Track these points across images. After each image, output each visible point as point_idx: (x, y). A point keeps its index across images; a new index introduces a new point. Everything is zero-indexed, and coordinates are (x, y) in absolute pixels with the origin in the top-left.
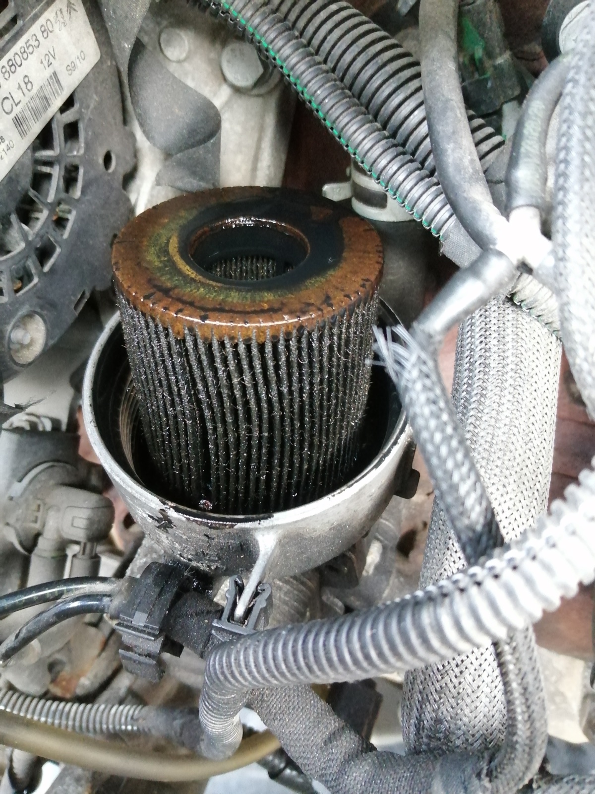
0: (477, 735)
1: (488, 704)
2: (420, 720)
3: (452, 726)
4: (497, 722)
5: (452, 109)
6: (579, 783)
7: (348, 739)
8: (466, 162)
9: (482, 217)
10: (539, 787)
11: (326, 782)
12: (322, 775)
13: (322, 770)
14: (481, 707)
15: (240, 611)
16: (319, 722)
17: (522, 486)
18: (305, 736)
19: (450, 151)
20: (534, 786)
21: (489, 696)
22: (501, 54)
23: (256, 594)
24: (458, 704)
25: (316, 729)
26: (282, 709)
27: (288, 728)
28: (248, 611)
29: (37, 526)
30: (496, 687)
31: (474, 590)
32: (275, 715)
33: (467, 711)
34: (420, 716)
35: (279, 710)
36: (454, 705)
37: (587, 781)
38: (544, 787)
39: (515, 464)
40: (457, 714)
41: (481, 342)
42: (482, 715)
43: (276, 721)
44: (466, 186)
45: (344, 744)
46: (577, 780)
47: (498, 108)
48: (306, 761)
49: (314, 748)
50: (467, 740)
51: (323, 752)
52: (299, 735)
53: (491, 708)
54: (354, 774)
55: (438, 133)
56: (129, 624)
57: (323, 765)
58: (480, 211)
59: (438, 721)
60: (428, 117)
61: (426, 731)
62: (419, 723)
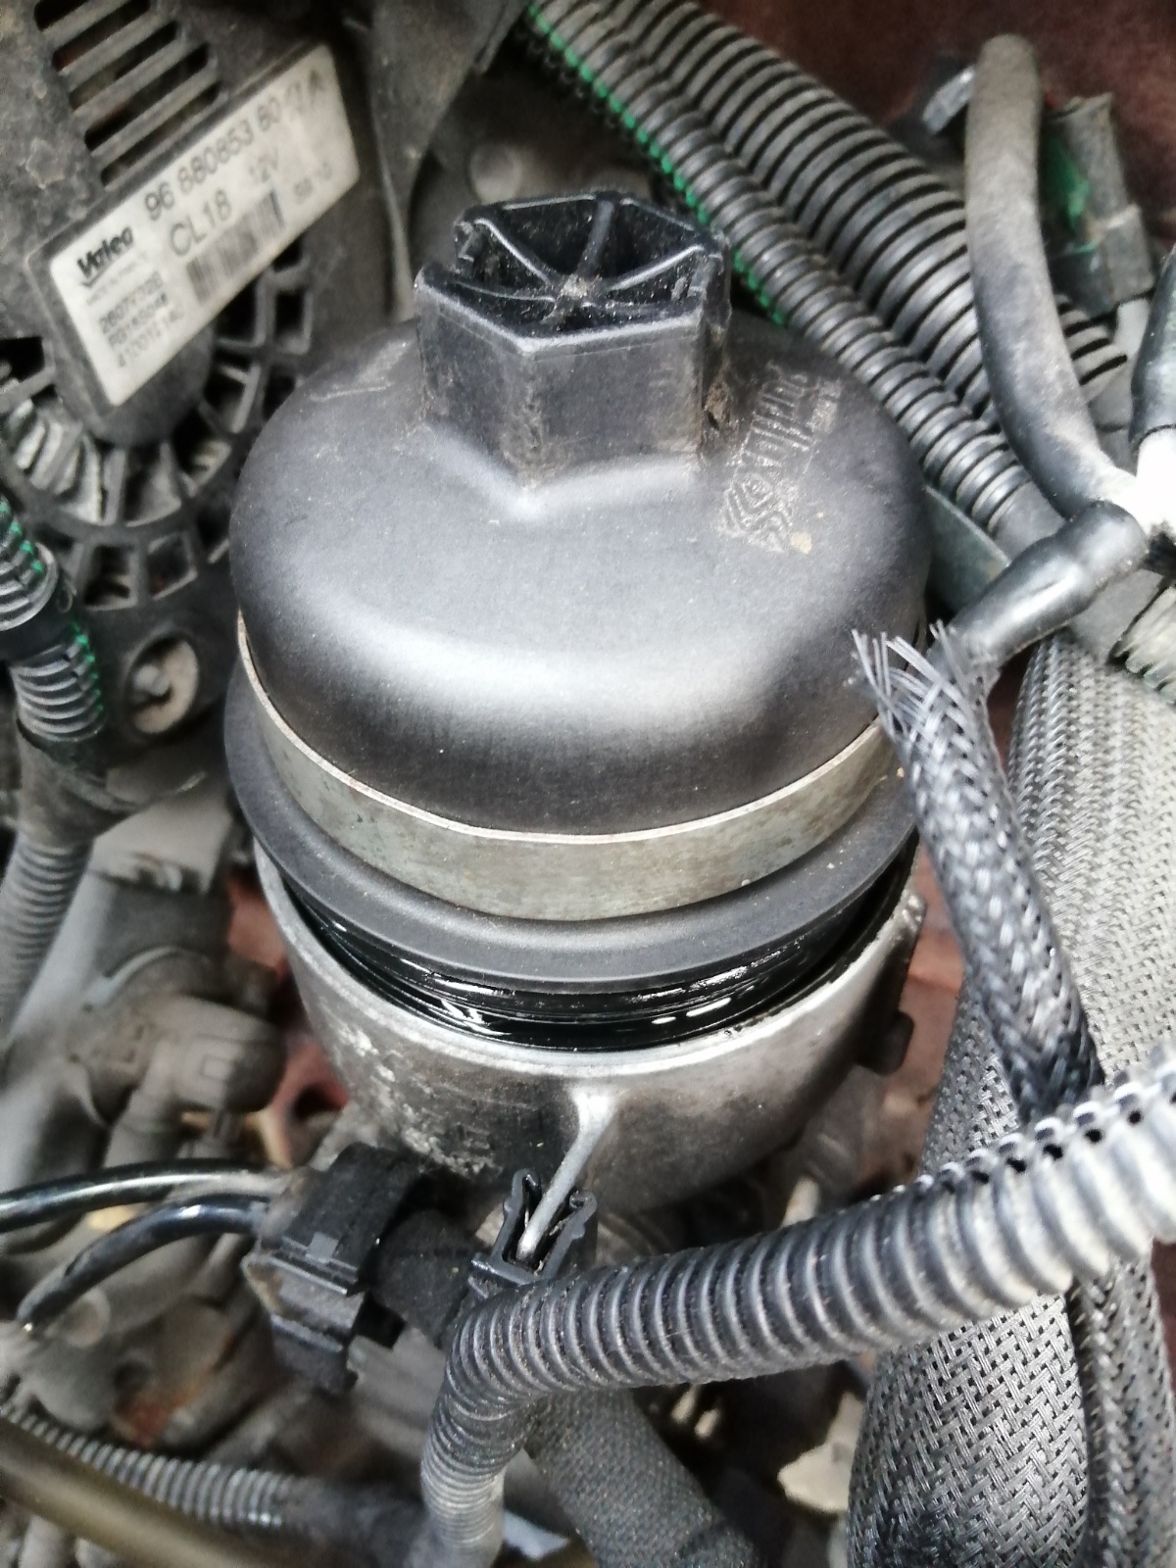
1: (1038, 1489)
2: (889, 1514)
3: (960, 1532)
4: (1057, 1534)
5: (1026, 282)
7: (731, 1548)
8: (1051, 373)
9: (1081, 470)
14: (1024, 1494)
15: (529, 1242)
16: (671, 1508)
17: (1132, 1031)
18: (640, 1532)
19: (1018, 356)
21: (1042, 1469)
22: (1119, 209)
23: (564, 1211)
24: (974, 1482)
25: (665, 1521)
26: (595, 1472)
27: (605, 1512)
28: (546, 1244)
29: (131, 1069)
30: (1058, 1453)
31: (1046, 1165)
32: (581, 1481)
33: (995, 1496)
34: (891, 1504)
35: (591, 1471)
36: (967, 1483)
39: (1121, 986)
40: (971, 1505)
41: (1059, 745)
42: (1024, 1511)
43: (582, 1496)
44: (1049, 416)
45: (723, 1556)
47: (1109, 309)
52: (629, 1529)
53: (1045, 1499)
55: (997, 324)
56: (298, 1257)
58: (1077, 458)
59: (928, 1518)
60: (978, 303)
61: (900, 1538)
62: (887, 1521)
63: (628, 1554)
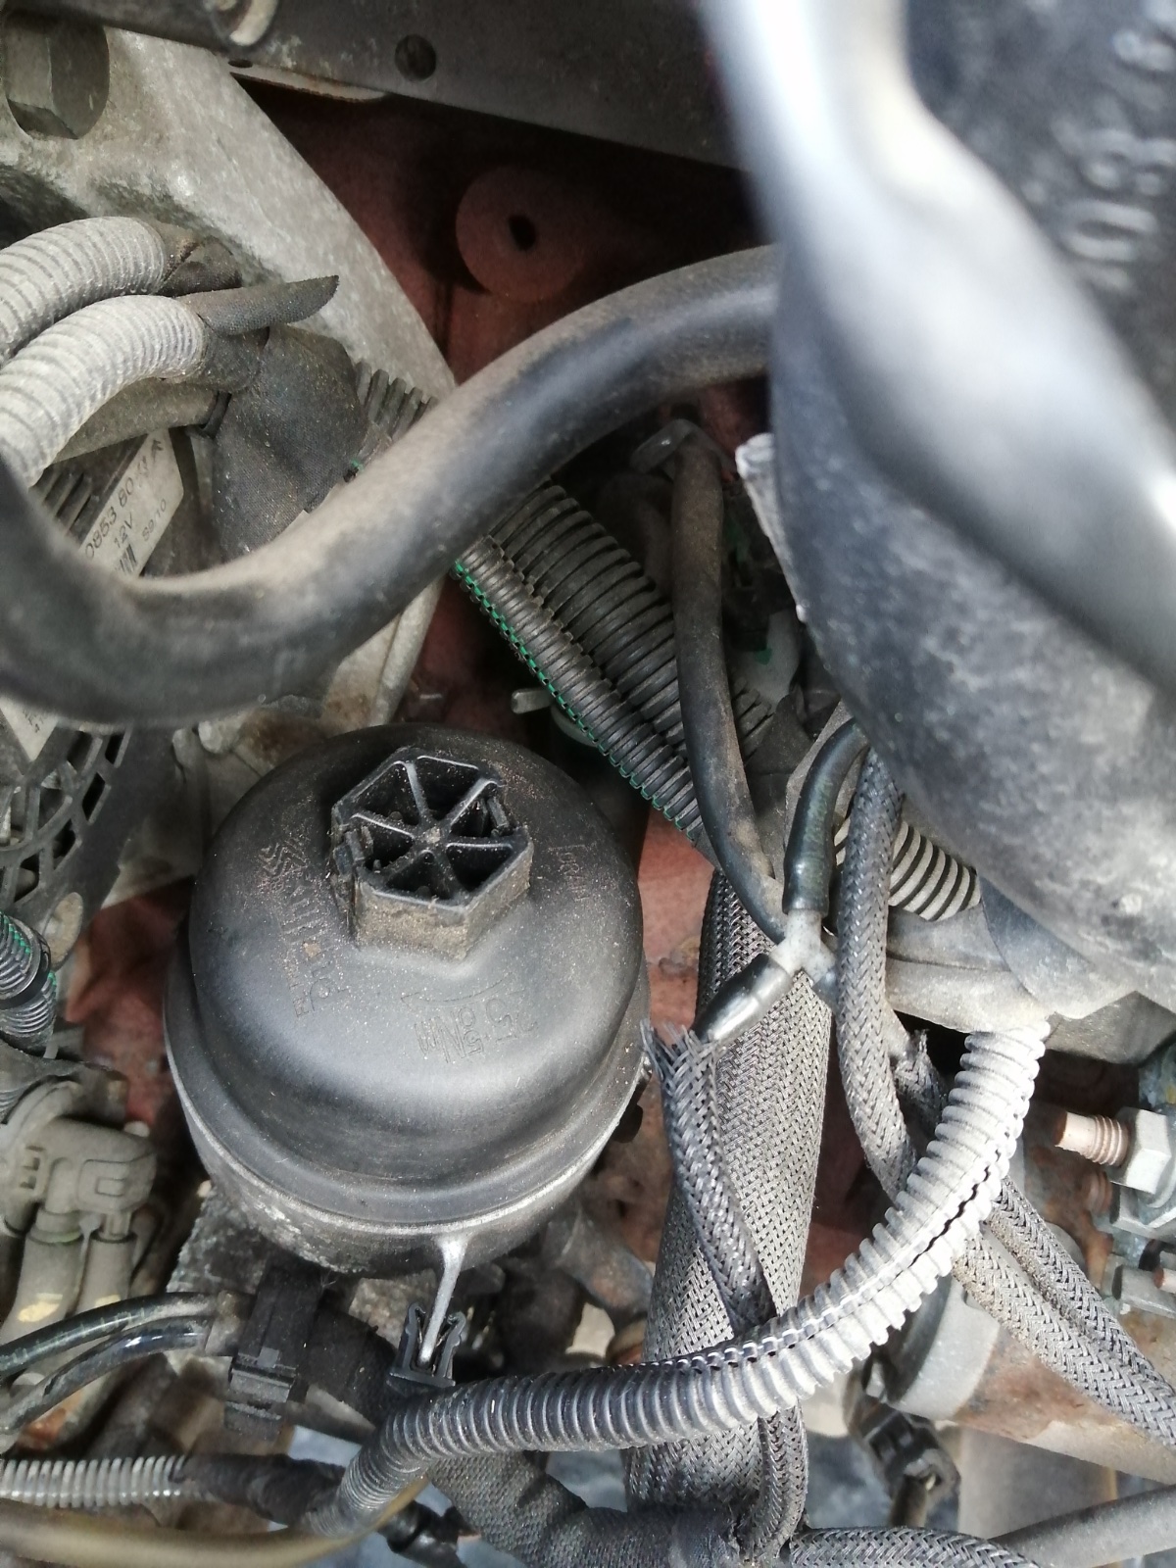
0: (728, 1490)
1: (741, 1450)
2: (655, 1474)
3: (697, 1480)
4: (751, 1471)
6: (840, 1539)
7: (550, 1496)
10: (796, 1546)
11: (524, 1556)
12: (518, 1547)
13: (518, 1540)
14: (733, 1454)
16: (510, 1477)
17: (786, 1170)
18: (493, 1497)
20: (791, 1546)
23: (446, 1328)
24: (704, 1453)
25: (506, 1486)
28: (438, 1353)
33: (715, 1459)
34: (655, 1468)
36: (701, 1454)
37: (850, 1536)
38: (802, 1546)
40: (703, 1466)
42: (733, 1464)
43: (452, 1481)
45: (546, 1503)
46: (837, 1536)
48: (494, 1531)
49: (505, 1512)
50: (715, 1496)
51: (517, 1516)
52: (485, 1495)
53: (744, 1454)
54: (564, 1544)
56: (252, 1365)
57: (519, 1535)
59: (678, 1475)
60: (679, 677)
61: (662, 1488)
62: (654, 1478)
63: (486, 1511)
